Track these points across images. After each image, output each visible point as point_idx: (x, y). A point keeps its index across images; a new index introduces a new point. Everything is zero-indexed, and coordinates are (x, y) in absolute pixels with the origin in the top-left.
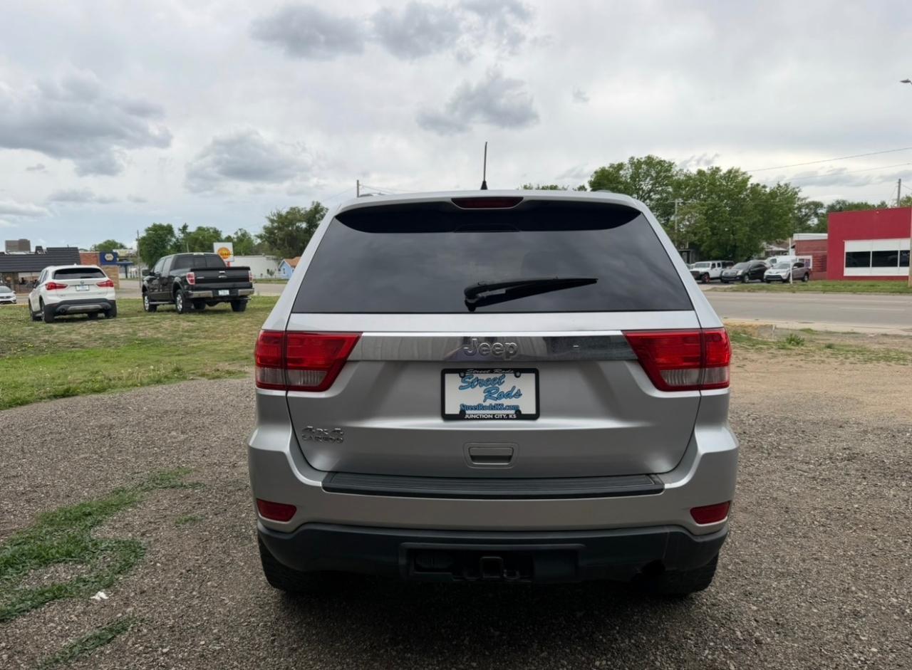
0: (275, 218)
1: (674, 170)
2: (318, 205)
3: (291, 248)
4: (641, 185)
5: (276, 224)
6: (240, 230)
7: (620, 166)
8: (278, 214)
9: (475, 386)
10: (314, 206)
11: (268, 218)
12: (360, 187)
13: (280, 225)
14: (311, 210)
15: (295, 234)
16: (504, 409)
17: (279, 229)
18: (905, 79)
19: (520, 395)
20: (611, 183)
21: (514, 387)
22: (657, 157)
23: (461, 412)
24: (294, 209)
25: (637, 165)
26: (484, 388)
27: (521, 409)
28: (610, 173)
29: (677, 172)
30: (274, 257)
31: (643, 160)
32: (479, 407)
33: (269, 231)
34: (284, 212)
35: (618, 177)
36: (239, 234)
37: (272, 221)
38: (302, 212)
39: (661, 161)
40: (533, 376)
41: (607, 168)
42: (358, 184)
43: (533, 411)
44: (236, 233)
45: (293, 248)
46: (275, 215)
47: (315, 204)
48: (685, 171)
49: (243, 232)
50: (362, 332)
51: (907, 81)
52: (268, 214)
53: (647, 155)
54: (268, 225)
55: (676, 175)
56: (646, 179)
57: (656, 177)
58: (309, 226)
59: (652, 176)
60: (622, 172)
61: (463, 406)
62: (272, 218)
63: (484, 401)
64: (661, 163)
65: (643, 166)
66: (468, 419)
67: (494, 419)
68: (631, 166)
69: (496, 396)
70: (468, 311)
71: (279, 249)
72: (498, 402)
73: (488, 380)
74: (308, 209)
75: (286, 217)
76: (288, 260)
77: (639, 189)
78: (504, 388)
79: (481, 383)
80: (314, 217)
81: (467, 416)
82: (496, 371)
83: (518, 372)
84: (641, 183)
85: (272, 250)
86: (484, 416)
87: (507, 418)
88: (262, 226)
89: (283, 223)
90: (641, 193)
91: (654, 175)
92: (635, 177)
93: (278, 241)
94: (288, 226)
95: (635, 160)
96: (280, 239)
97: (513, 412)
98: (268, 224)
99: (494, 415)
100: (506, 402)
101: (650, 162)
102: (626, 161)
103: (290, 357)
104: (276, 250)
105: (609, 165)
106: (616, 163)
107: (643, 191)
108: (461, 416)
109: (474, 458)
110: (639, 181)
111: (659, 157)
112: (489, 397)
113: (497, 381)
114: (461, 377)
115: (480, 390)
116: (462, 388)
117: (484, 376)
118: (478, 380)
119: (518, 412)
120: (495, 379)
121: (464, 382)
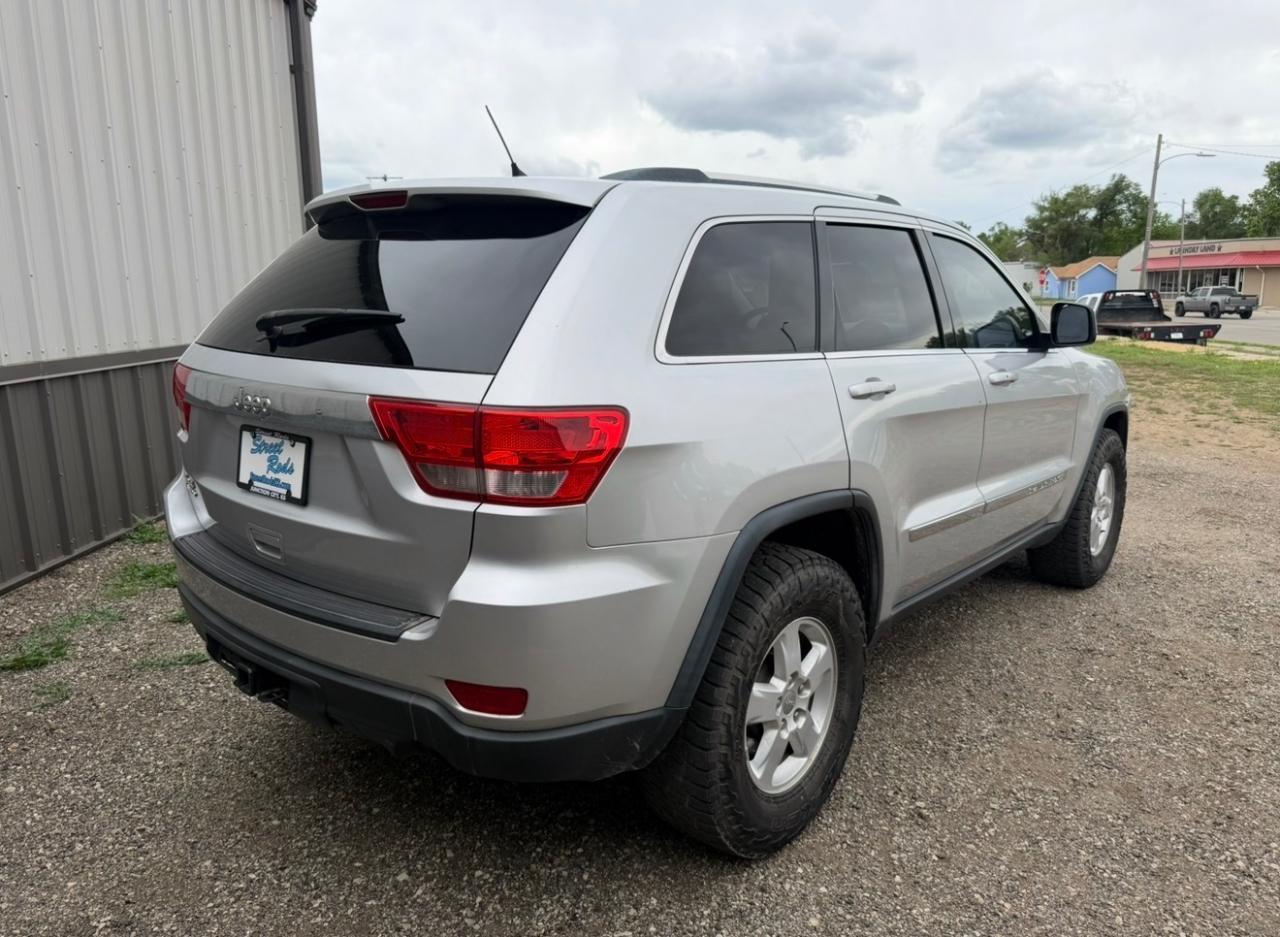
0: (1046, 205)
2: (1122, 178)
3: (1066, 250)
5: (1046, 214)
6: (999, 224)
8: (1053, 198)
9: (262, 452)
10: (1113, 182)
11: (1036, 204)
12: (1163, 146)
13: (1053, 214)
14: (1108, 189)
15: (1074, 227)
16: (279, 486)
17: (1051, 220)
19: (293, 471)
21: (289, 460)
23: (250, 482)
24: (1080, 188)
26: (268, 455)
27: (291, 489)
30: (1037, 264)
32: (263, 480)
33: (1033, 223)
34: (1061, 195)
36: (997, 230)
37: (1042, 209)
38: (1092, 192)
40: (303, 446)
42: (1160, 142)
43: (300, 497)
44: (993, 229)
45: (1069, 250)
46: (1046, 199)
47: (1116, 179)
49: (1003, 228)
52: (1037, 198)
54: (1032, 216)
58: (1101, 215)
61: (252, 474)
62: (1042, 204)
63: (268, 473)
66: (253, 493)
69: (275, 467)
71: (1046, 252)
72: (277, 476)
73: (271, 446)
74: (1103, 187)
75: (1064, 202)
76: (1055, 268)
78: (282, 460)
79: (266, 448)
80: (1112, 199)
81: (253, 489)
82: (276, 434)
83: (294, 438)
85: (1035, 253)
86: (263, 492)
88: (1025, 216)
89: (1057, 212)
93: (1046, 240)
94: (1064, 216)
96: (1050, 237)
98: (1034, 213)
99: (271, 492)
100: (281, 477)
104: (1041, 254)
108: (249, 488)
112: (270, 468)
113: (277, 449)
114: (254, 437)
115: (265, 456)
116: (253, 451)
117: (269, 440)
118: (264, 444)
119: (289, 492)
120: (276, 445)
121: (255, 444)
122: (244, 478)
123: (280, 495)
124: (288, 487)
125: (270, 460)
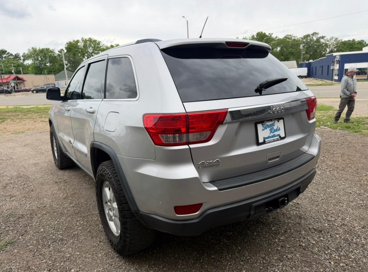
1: (101, 45)
4: (88, 50)
7: (78, 41)
9: (267, 128)
16: (276, 136)
18: (183, 16)
19: (280, 129)
20: (75, 48)
21: (278, 126)
22: (93, 38)
23: (264, 141)
25: (85, 41)
26: (270, 128)
27: (280, 135)
28: (74, 44)
29: (102, 45)
31: (87, 39)
32: (269, 137)
35: (78, 46)
39: (95, 40)
40: (282, 121)
41: (72, 42)
43: (284, 136)
48: (105, 45)
50: (228, 109)
51: (184, 17)
53: (89, 37)
55: (102, 47)
56: (90, 47)
57: (94, 46)
59: (92, 46)
60: (79, 44)
61: (264, 138)
63: (270, 134)
64: (95, 41)
65: (88, 42)
66: (267, 143)
67: (274, 141)
68: (83, 42)
69: (273, 131)
70: (259, 94)
72: (274, 134)
73: (270, 125)
77: (87, 52)
78: (275, 127)
79: (269, 126)
81: (266, 142)
82: (272, 120)
83: (278, 119)
84: (88, 49)
86: (271, 141)
87: (278, 140)
90: (88, 53)
91: (93, 46)
92: (85, 46)
95: (84, 39)
97: (278, 137)
99: (274, 139)
100: (276, 133)
101: (90, 40)
102: (80, 39)
103: (191, 126)
105: (73, 41)
106: (76, 40)
107: (89, 53)
108: (264, 143)
109: (270, 159)
110: (87, 48)
111: (94, 38)
112: (271, 132)
113: (273, 125)
114: (262, 125)
115: (268, 129)
116: (263, 130)
117: (269, 123)
118: (267, 125)
119: (280, 137)
120: (272, 124)
121: (263, 127)
122: (261, 140)
123: (278, 139)
124: (279, 135)
125: (271, 130)
